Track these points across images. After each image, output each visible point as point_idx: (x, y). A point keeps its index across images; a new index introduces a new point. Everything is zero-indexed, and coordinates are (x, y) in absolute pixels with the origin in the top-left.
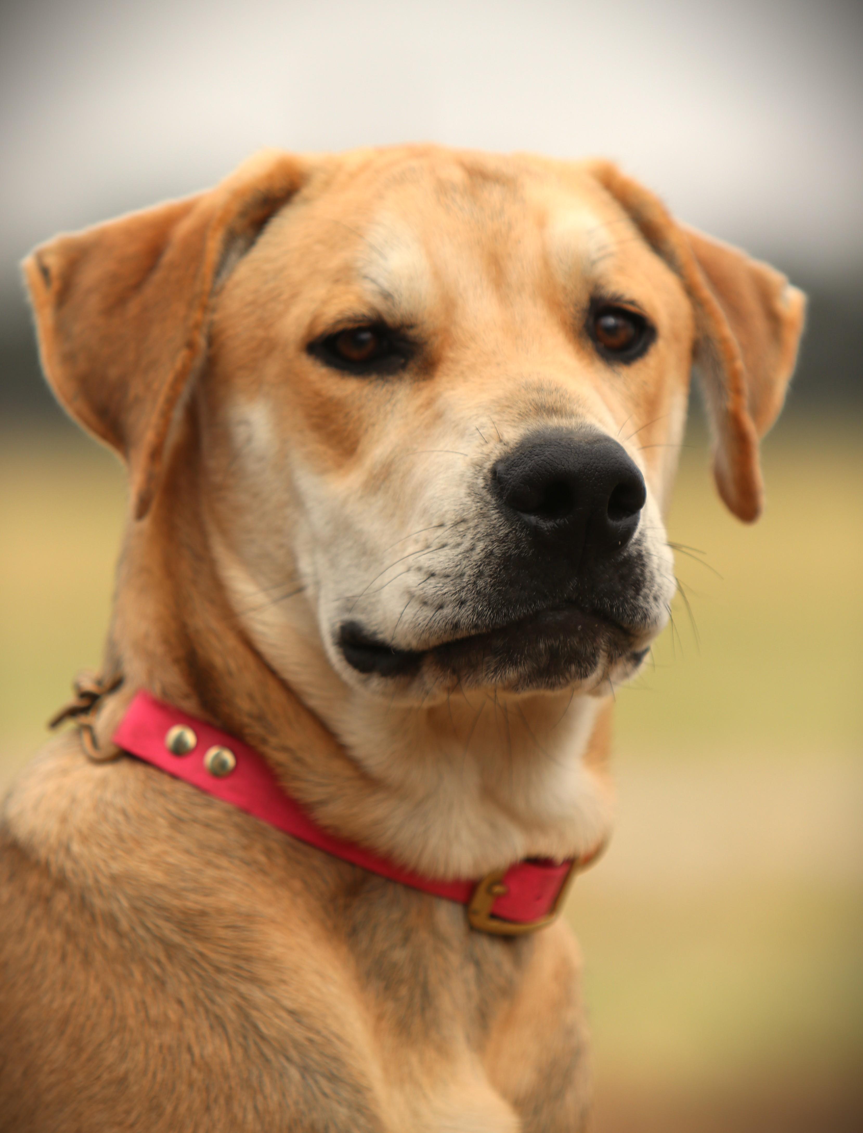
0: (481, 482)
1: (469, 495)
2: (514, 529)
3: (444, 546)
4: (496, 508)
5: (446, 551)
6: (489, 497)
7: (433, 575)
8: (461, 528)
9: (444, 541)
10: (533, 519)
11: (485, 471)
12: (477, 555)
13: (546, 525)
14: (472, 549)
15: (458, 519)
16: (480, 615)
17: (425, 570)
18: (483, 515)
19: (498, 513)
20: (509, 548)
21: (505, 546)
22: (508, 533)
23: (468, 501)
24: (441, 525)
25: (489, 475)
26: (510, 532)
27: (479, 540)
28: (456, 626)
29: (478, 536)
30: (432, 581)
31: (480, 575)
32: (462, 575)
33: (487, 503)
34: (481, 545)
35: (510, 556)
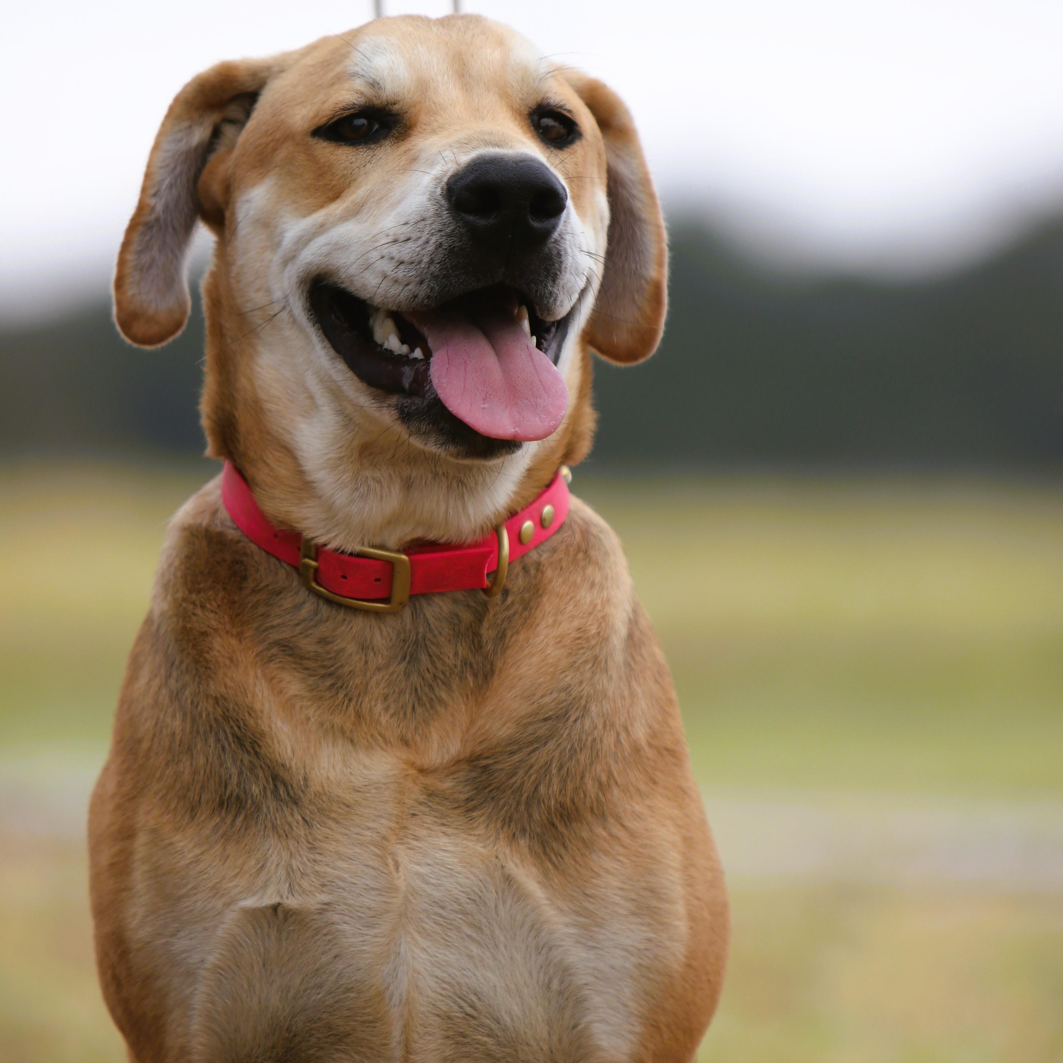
0: (439, 191)
1: (430, 200)
2: (458, 226)
3: (408, 239)
4: (447, 210)
5: (410, 244)
6: (443, 202)
7: (402, 263)
8: (421, 225)
9: (408, 235)
10: (471, 218)
11: (443, 183)
12: (431, 247)
13: (481, 222)
14: (427, 242)
15: (419, 219)
16: (432, 289)
17: (396, 259)
18: (438, 215)
19: (447, 213)
20: (454, 241)
21: (451, 240)
22: (454, 229)
23: (428, 204)
24: (406, 224)
25: (445, 187)
26: (456, 228)
27: (432, 234)
28: (416, 297)
29: (432, 231)
30: (402, 267)
31: (431, 262)
32: (420, 262)
33: (442, 206)
34: (433, 239)
35: (454, 247)
